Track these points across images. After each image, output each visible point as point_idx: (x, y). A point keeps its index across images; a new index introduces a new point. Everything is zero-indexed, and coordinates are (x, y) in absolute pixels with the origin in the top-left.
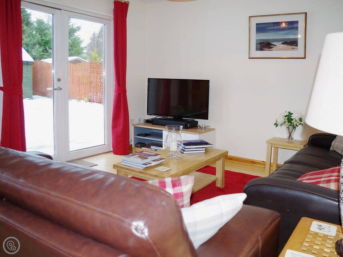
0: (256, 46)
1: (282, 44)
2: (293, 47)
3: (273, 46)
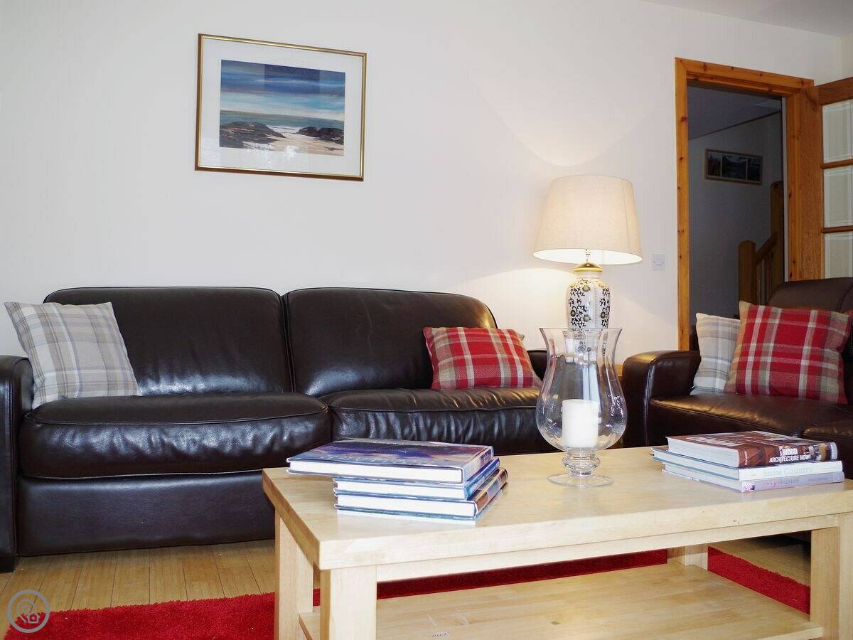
0: (221, 133)
1: (301, 132)
2: (332, 145)
3: (274, 137)
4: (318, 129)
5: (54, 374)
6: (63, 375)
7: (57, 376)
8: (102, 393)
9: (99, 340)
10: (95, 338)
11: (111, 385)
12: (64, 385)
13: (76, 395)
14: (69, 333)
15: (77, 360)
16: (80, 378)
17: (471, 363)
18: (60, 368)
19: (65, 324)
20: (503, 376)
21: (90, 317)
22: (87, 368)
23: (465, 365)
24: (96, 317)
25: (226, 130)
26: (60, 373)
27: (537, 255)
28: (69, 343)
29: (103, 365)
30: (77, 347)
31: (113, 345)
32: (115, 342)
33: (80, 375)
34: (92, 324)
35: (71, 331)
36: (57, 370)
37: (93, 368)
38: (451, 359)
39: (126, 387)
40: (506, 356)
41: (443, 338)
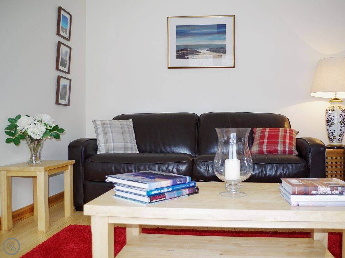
0: (177, 54)
1: (208, 50)
2: (220, 54)
3: (197, 53)
4: (215, 48)
5: (104, 144)
6: (107, 145)
7: (105, 145)
8: (122, 152)
9: (123, 133)
10: (122, 132)
11: (126, 149)
12: (107, 149)
13: (112, 152)
14: (111, 130)
15: (113, 140)
16: (114, 146)
17: (266, 143)
18: (106, 142)
19: (111, 127)
20: (279, 149)
21: (121, 124)
22: (116, 143)
23: (263, 144)
24: (124, 125)
25: (179, 52)
26: (106, 144)
27: (312, 94)
28: (111, 134)
29: (123, 142)
30: (113, 135)
31: (128, 134)
32: (130, 134)
33: (113, 145)
34: (121, 127)
35: (112, 129)
36: (105, 143)
37: (119, 143)
38: (258, 141)
39: (132, 149)
40: (283, 140)
41: (259, 132)
